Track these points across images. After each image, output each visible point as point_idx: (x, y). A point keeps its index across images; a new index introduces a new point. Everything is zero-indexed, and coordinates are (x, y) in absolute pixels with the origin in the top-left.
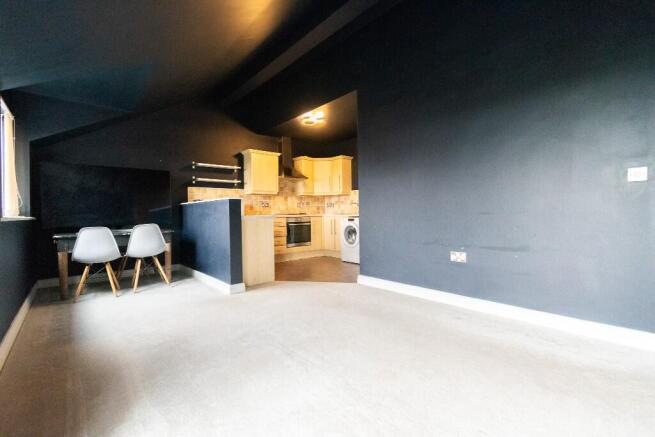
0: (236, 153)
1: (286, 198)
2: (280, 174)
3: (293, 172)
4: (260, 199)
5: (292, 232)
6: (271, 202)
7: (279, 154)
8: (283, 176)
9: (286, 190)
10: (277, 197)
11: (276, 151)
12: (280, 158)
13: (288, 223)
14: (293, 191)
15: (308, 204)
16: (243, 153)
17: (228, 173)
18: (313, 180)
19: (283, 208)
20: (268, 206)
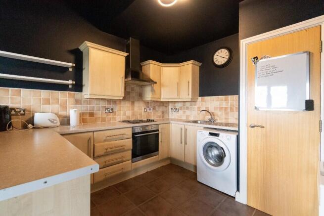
0: (73, 47)
1: (133, 103)
2: (126, 77)
3: (141, 75)
4: (102, 104)
5: (138, 143)
6: (117, 108)
7: (126, 54)
8: (130, 79)
9: (133, 95)
10: (122, 103)
11: (123, 51)
12: (127, 58)
13: (134, 134)
14: (141, 96)
15: (154, 109)
16: (82, 48)
17: (61, 72)
18: (161, 85)
19: (129, 113)
20: (112, 111)
